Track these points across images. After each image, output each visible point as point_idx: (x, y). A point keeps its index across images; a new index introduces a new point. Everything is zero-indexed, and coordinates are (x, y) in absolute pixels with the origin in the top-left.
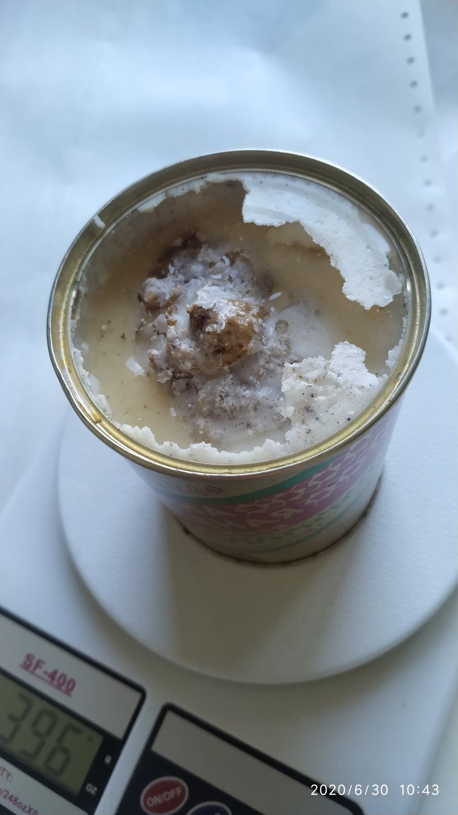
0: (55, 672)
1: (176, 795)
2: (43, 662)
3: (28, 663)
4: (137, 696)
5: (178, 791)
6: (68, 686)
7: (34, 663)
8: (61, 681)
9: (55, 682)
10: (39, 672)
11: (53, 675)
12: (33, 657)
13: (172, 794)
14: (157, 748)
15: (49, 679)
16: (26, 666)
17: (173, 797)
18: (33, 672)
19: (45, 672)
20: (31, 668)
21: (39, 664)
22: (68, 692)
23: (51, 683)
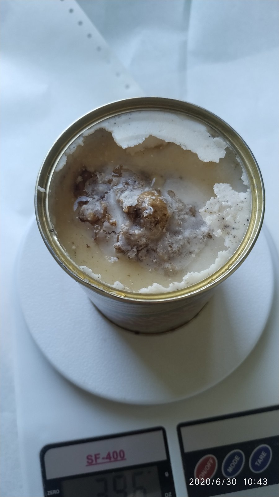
0: (109, 454)
1: (211, 464)
2: (99, 454)
3: (90, 461)
4: (160, 433)
5: (211, 461)
6: (121, 455)
7: (93, 458)
8: (115, 456)
9: (112, 459)
10: (99, 461)
11: (108, 457)
12: (91, 456)
13: (209, 465)
14: (187, 450)
15: (108, 460)
16: (90, 464)
17: (210, 466)
18: (96, 464)
19: (103, 458)
20: (94, 462)
21: (97, 456)
22: (123, 458)
23: (110, 462)
